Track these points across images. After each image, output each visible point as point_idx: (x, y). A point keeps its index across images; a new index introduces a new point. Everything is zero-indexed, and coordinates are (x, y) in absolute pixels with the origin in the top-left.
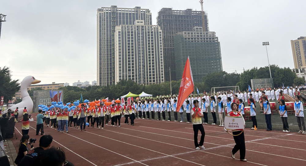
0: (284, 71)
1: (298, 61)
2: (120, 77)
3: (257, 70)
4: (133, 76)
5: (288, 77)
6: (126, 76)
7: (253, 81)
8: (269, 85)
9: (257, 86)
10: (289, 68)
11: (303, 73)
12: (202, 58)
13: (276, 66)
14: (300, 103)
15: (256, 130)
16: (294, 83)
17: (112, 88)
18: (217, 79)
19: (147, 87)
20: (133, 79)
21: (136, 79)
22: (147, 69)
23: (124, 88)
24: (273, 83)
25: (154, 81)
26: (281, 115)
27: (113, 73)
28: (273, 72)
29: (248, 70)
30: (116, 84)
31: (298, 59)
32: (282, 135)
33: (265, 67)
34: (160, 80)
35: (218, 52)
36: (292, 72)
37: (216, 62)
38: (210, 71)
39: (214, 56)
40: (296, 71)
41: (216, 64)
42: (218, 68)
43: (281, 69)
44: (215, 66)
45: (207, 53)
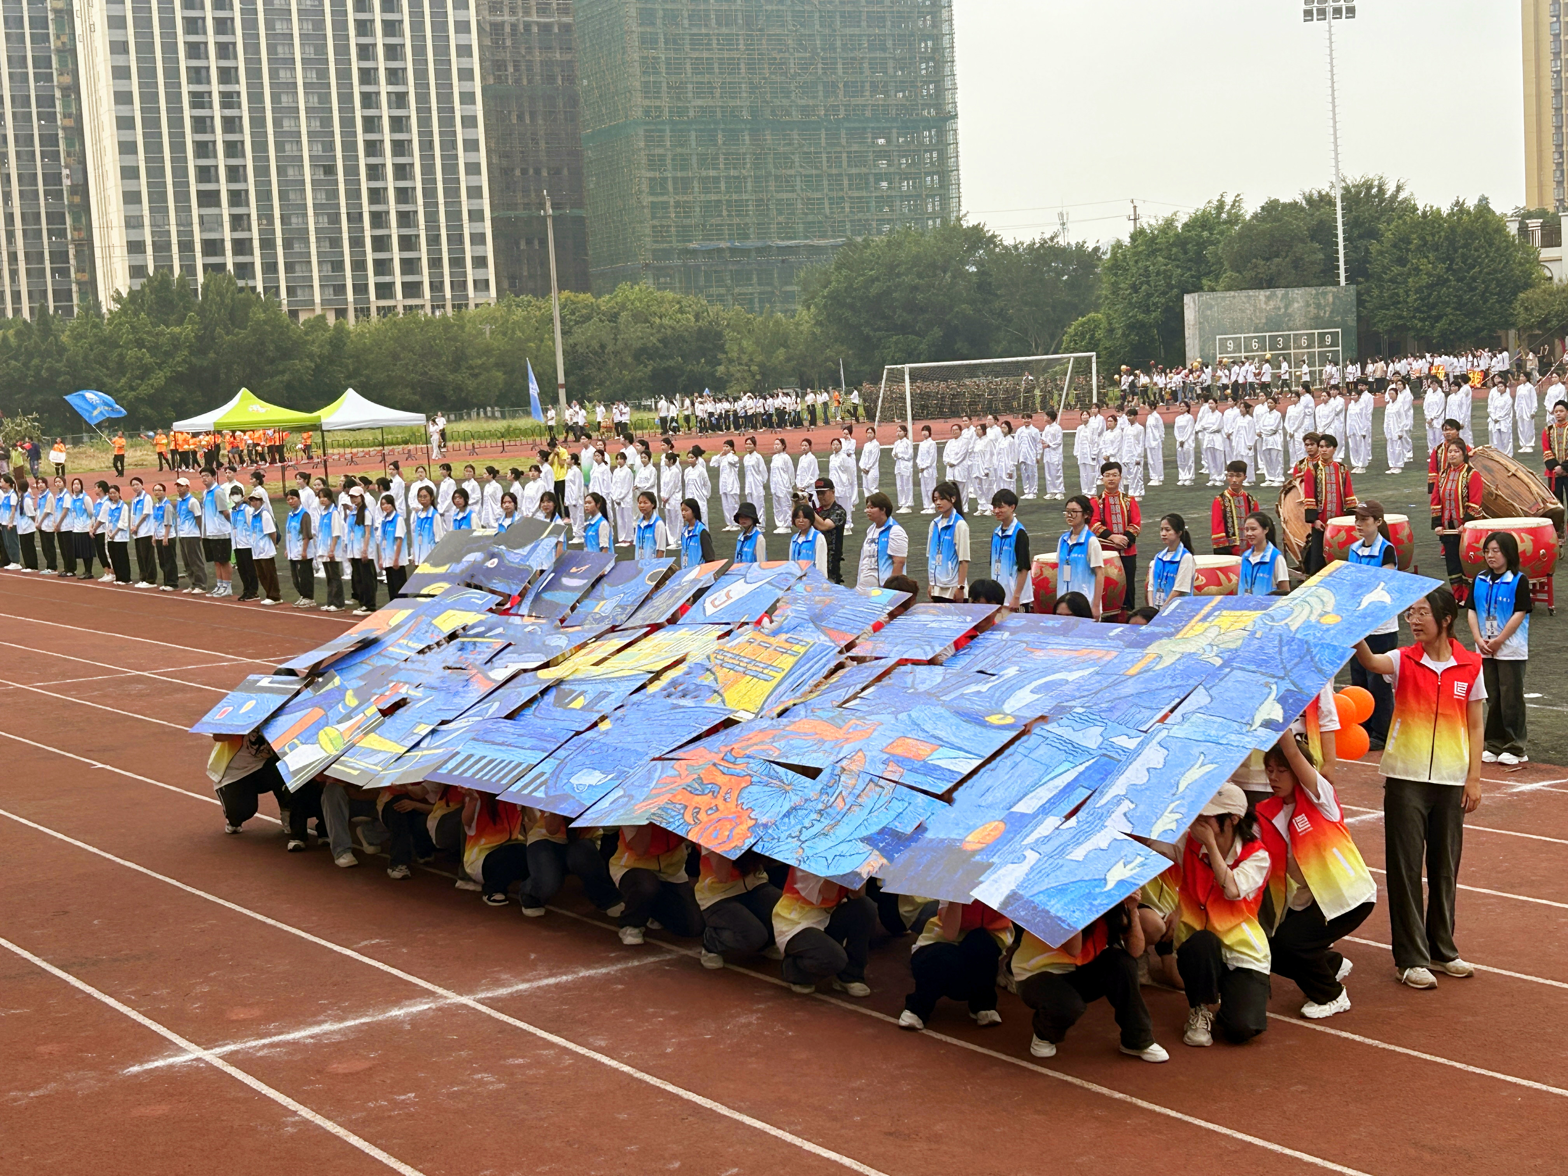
0: (1452, 229)
1: (1559, 146)
2: (135, 247)
3: (1235, 218)
4: (242, 247)
5: (1474, 279)
6: (186, 246)
7: (1201, 311)
8: (1322, 336)
9: (1231, 346)
10: (1483, 207)
12: (796, 116)
13: (1390, 190)
16: (1513, 325)
17: (77, 337)
18: (915, 288)
19: (361, 335)
20: (245, 270)
21: (270, 268)
22: (353, 194)
23: (174, 338)
24: (1352, 320)
25: (412, 289)
27: (76, 219)
28: (1361, 237)
29: (1169, 223)
30: (107, 305)
31: (1559, 128)
33: (1300, 199)
34: (459, 285)
35: (931, 64)
36: (1507, 236)
37: (912, 148)
38: (860, 220)
39: (901, 95)
40: (1538, 234)
41: (913, 160)
42: (927, 196)
43: (1424, 213)
44: (901, 180)
45: (840, 72)
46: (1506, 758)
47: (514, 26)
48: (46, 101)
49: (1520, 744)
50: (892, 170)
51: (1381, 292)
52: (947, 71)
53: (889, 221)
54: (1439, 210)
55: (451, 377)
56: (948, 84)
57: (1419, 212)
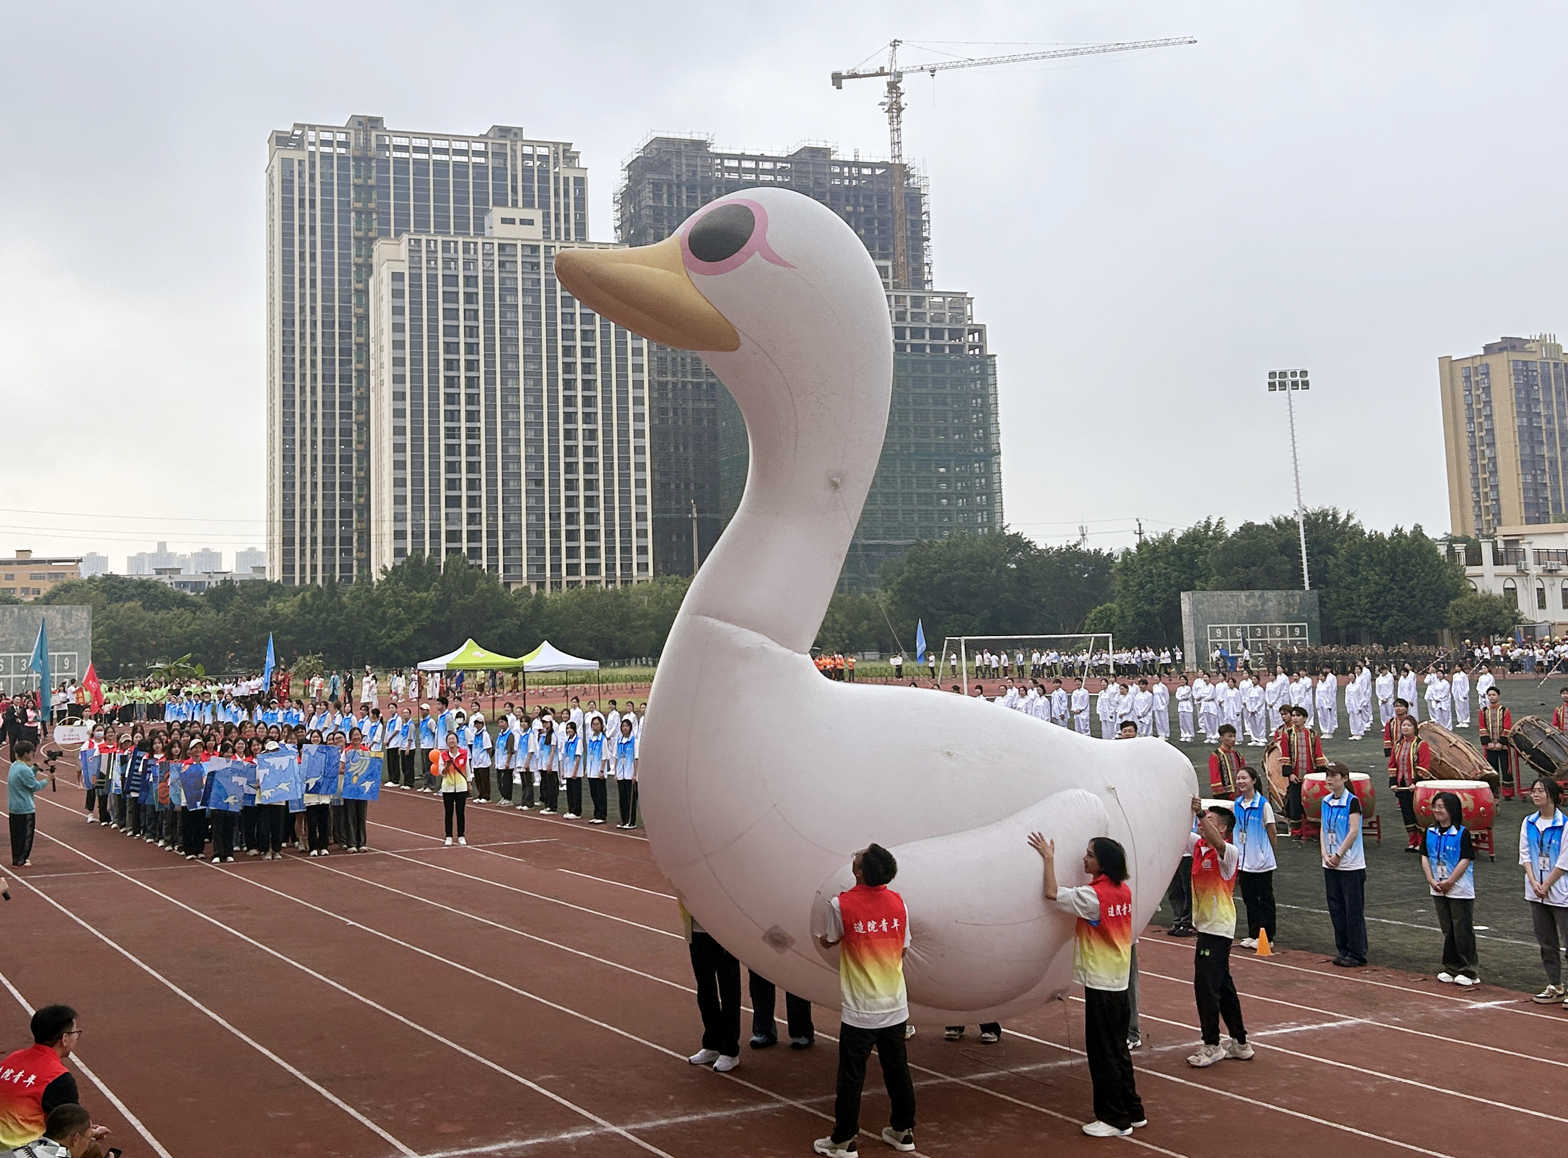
0: (1394, 549)
1: (1476, 488)
2: (399, 535)
3: (1219, 535)
4: (474, 536)
5: (1413, 588)
6: (435, 535)
7: (1194, 605)
8: (1292, 628)
9: (1219, 632)
10: (1418, 530)
11: (1511, 569)
13: (1342, 517)
15: (1269, 958)
16: (1447, 625)
17: (354, 598)
18: (969, 579)
19: (555, 601)
20: (475, 553)
21: (493, 551)
22: (555, 500)
23: (422, 601)
24: (1315, 617)
25: (592, 569)
27: (360, 515)
28: (1320, 553)
29: (1167, 537)
30: (376, 576)
31: (1475, 474)
32: (1435, 1009)
33: (1270, 522)
34: (626, 567)
35: (980, 415)
36: (1438, 556)
37: (966, 475)
38: (926, 527)
39: (957, 437)
40: (1463, 556)
41: (966, 484)
42: (978, 511)
43: (1370, 536)
44: (958, 498)
45: (911, 419)
46: (1461, 979)
47: (675, 385)
48: (346, 432)
49: (1472, 969)
50: (950, 491)
51: (1338, 596)
52: (992, 420)
53: (948, 529)
54: (1382, 534)
55: (618, 634)
56: (993, 430)
57: (1366, 536)
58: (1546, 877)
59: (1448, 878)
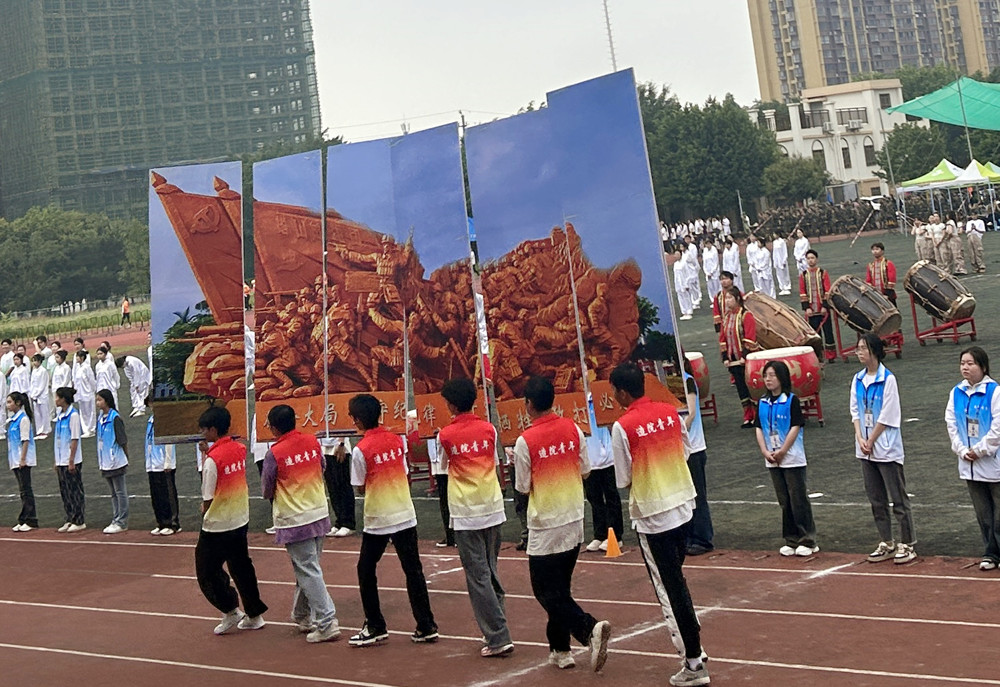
0: (709, 120)
1: (780, 53)
5: (729, 158)
10: (730, 98)
11: (817, 131)
12: (180, 59)
13: (658, 93)
14: (882, 384)
15: (619, 559)
16: (763, 193)
26: (768, 454)
31: (778, 39)
32: (780, 585)
35: (291, 12)
36: (750, 123)
37: (278, 79)
38: (237, 140)
39: (267, 38)
40: (773, 121)
41: (280, 89)
42: (294, 117)
43: (686, 109)
44: (271, 105)
45: (215, 22)
46: (802, 550)
49: (811, 537)
50: (263, 98)
51: (660, 173)
52: (304, 18)
53: (262, 140)
54: (697, 106)
56: (305, 27)
57: (682, 109)
58: (871, 433)
59: (781, 447)
